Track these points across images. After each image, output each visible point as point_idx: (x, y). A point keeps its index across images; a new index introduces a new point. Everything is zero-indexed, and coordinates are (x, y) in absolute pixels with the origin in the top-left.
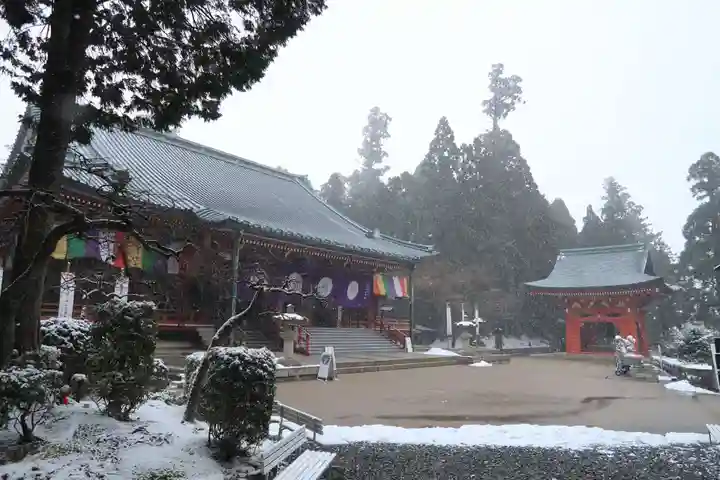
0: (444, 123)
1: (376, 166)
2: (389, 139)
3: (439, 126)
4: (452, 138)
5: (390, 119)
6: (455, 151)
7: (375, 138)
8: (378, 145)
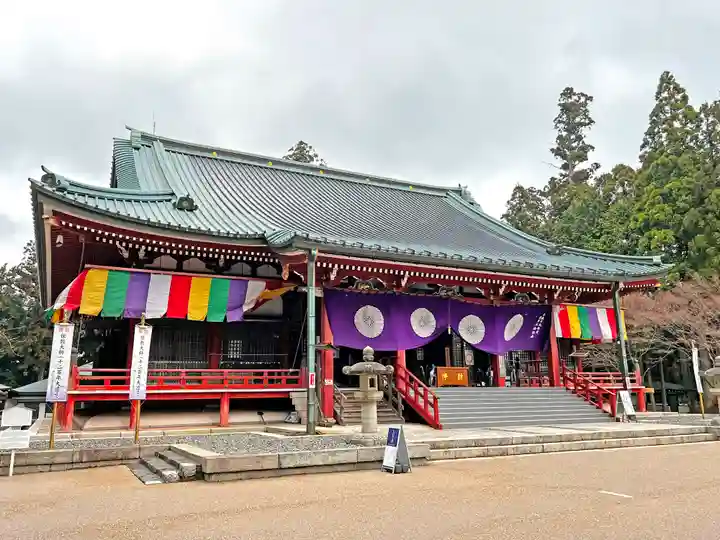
0: (666, 80)
1: (580, 166)
2: (593, 126)
3: (660, 87)
4: (685, 98)
5: (591, 98)
6: (691, 117)
7: (572, 128)
8: (579, 138)
